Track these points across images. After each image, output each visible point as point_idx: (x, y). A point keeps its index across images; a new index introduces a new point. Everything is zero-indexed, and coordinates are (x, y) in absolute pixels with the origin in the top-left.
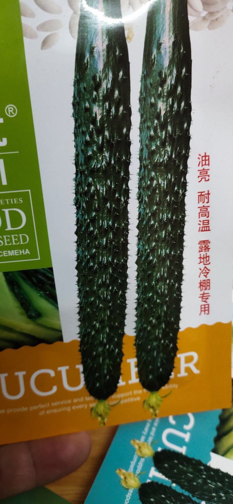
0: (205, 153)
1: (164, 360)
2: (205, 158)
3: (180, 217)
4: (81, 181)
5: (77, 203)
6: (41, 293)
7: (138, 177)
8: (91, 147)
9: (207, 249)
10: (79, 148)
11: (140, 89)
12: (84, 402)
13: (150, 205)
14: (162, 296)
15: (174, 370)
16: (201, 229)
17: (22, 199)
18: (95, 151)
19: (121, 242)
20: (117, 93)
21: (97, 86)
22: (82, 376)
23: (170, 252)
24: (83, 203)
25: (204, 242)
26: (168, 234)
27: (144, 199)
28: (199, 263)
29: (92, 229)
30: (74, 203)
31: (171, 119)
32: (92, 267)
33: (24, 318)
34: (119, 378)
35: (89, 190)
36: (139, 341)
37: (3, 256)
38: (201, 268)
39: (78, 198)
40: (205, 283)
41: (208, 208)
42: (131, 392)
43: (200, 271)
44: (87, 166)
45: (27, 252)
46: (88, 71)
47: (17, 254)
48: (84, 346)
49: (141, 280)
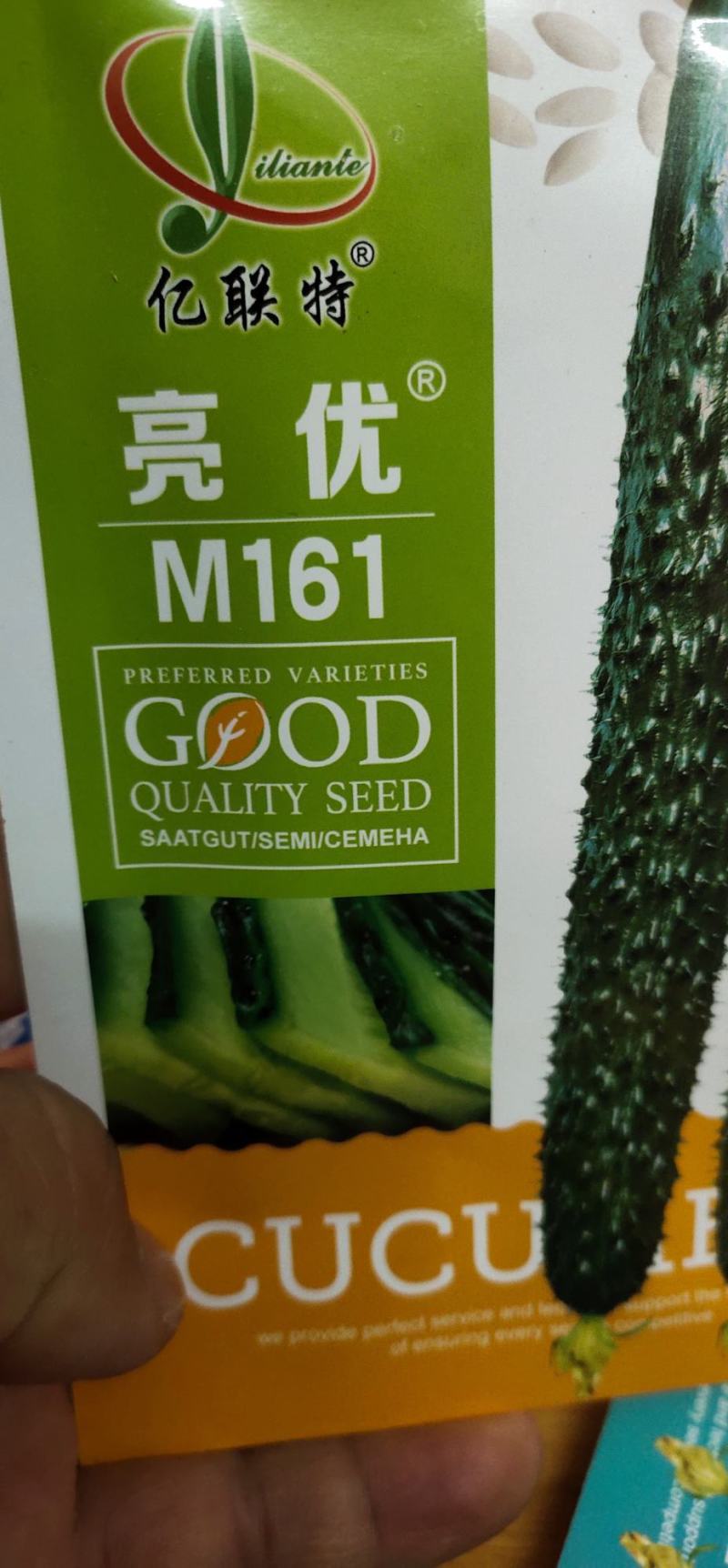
4: (624, 615)
5: (602, 687)
6: (447, 968)
8: (668, 507)
10: (630, 511)
12: (538, 1320)
17: (424, 665)
18: (681, 521)
21: (713, 313)
22: (537, 1239)
24: (621, 687)
29: (637, 771)
30: (591, 687)
32: (621, 893)
33: (381, 1046)
34: (653, 1250)
35: (645, 645)
37: (342, 845)
39: (606, 670)
42: (687, 1295)
44: (648, 565)
45: (421, 836)
46: (689, 262)
47: (387, 840)
48: (557, 1143)
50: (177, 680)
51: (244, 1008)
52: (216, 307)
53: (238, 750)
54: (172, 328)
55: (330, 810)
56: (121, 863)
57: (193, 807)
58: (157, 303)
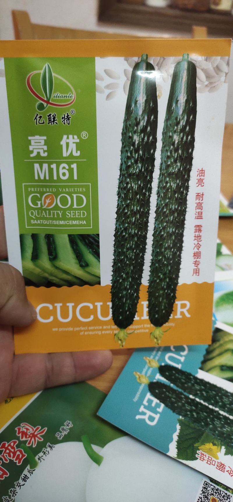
0: (202, 169)
1: (166, 305)
2: (202, 172)
3: (183, 208)
4: (123, 180)
5: (119, 194)
6: (90, 250)
7: (158, 180)
8: (130, 160)
9: (200, 231)
10: (123, 160)
11: (163, 127)
12: (111, 329)
13: (164, 198)
14: (168, 259)
15: (173, 312)
16: (197, 217)
17: (85, 189)
18: (133, 163)
19: (144, 221)
20: (149, 128)
21: (138, 124)
22: (111, 310)
23: (175, 231)
24: (122, 194)
25: (198, 226)
26: (175, 218)
27: (161, 195)
28: (194, 240)
29: (126, 211)
30: (117, 194)
31: (181, 146)
32: (124, 236)
33: (78, 266)
34: (135, 314)
35: (127, 186)
36: (151, 289)
37: (69, 224)
38: (195, 243)
39: (119, 191)
40: (197, 254)
41: (202, 204)
42: (142, 325)
43: (194, 246)
44: (127, 171)
45: (85, 222)
46: (133, 115)
47: (78, 223)
48: (114, 290)
49: (155, 247)
50: (39, 191)
51: (51, 257)
52: (46, 120)
53: (50, 204)
54: (38, 124)
55: (67, 217)
56: (27, 226)
57: (41, 216)
58: (36, 120)
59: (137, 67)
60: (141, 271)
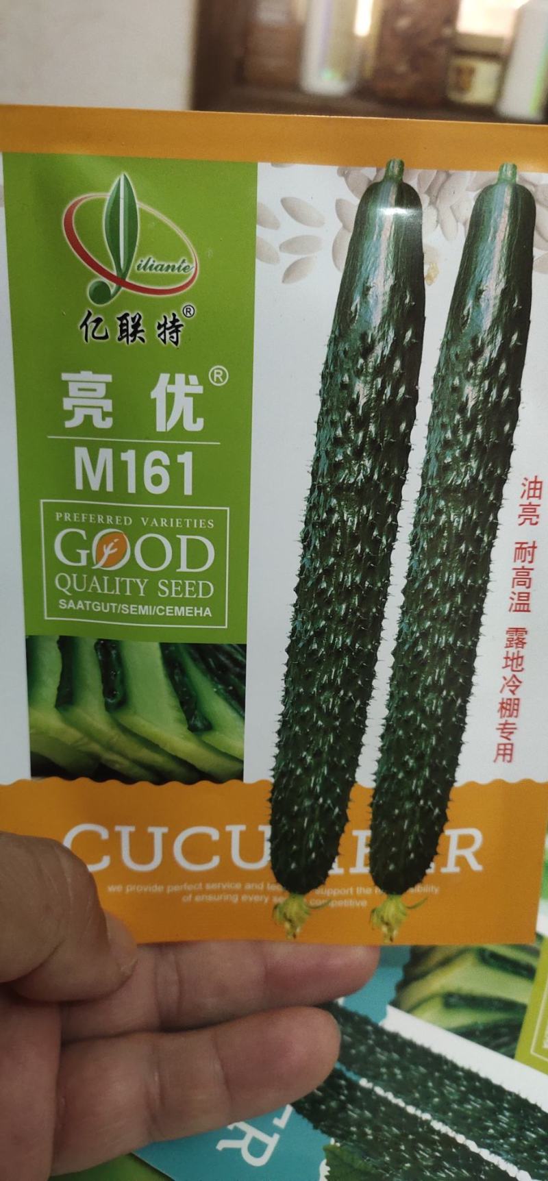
0: (536, 477)
1: (420, 839)
2: (535, 486)
3: (480, 582)
4: (318, 502)
5: (306, 539)
6: (220, 687)
7: (416, 505)
8: (342, 448)
9: (521, 643)
10: (322, 448)
11: (437, 362)
12: (265, 892)
13: (429, 555)
14: (433, 717)
15: (436, 858)
16: (513, 608)
17: (212, 521)
18: (349, 455)
19: (371, 614)
20: (398, 364)
21: (367, 350)
22: (267, 848)
23: (455, 642)
24: (316, 540)
25: (517, 630)
26: (455, 609)
27: (421, 544)
28: (504, 668)
29: (324, 585)
30: (300, 539)
31: (483, 414)
32: (315, 652)
33: (183, 729)
34: (333, 860)
35: (329, 519)
36: (380, 798)
37: (165, 614)
38: (505, 676)
39: (308, 530)
40: (510, 705)
41: (531, 572)
42: (351, 889)
43: (504, 682)
44: (331, 477)
45: (207, 612)
46: (355, 326)
47: (189, 613)
48: (279, 793)
49: (398, 685)
50: (83, 521)
51: (110, 701)
52: (114, 332)
53: (113, 559)
54: (91, 341)
55: (160, 595)
56: (48, 616)
57: (88, 588)
58: (84, 328)
59: (371, 194)
60: (357, 747)
